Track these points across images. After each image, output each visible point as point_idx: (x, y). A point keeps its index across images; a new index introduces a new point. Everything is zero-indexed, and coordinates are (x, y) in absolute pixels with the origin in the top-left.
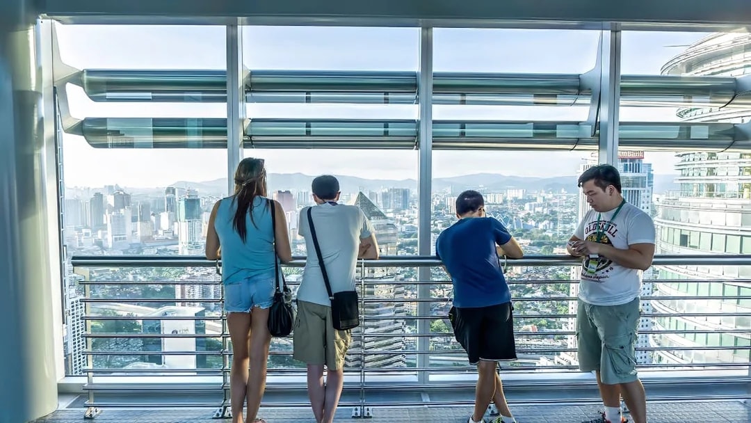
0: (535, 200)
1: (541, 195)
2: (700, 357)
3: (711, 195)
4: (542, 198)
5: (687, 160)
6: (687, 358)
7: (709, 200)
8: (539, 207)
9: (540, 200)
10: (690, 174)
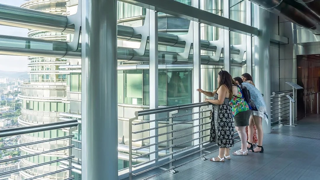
0: (14, 84)
1: (17, 81)
2: (41, 171)
3: (43, 81)
4: (18, 83)
5: (35, 61)
6: (36, 173)
7: (43, 83)
8: (16, 88)
9: (16, 84)
10: (37, 69)
